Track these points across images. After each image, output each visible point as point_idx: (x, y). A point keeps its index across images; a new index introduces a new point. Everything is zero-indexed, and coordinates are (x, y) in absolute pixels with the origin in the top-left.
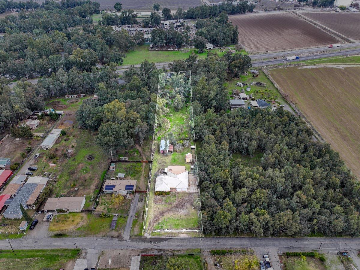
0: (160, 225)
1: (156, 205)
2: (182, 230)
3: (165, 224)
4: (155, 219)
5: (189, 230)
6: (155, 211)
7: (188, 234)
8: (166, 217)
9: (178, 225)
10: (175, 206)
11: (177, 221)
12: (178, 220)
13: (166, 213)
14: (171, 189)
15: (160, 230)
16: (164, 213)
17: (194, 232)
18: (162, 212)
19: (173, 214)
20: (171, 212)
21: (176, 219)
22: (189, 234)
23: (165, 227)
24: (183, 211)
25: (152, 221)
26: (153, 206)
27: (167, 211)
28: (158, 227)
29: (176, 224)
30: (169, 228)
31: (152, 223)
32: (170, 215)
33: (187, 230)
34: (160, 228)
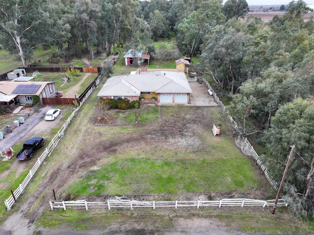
0: (93, 182)
1: (96, 128)
2: (188, 199)
3: (117, 177)
4: (81, 162)
5: (221, 202)
6: (87, 141)
7: (219, 217)
8: (121, 156)
9: (169, 180)
10: (155, 130)
11: (166, 168)
12: (167, 164)
13: (125, 145)
14: (142, 93)
15: (89, 199)
16: (116, 144)
17: (246, 208)
18: (111, 142)
19: (148, 148)
20: (143, 142)
21: (159, 163)
22: (227, 217)
23: (111, 188)
24: (183, 140)
25: (65, 166)
26: (83, 129)
27: (128, 141)
28: (85, 188)
29: (159, 179)
30: (129, 193)
31: (64, 174)
32: (137, 149)
33: (210, 198)
34: (92, 190)
